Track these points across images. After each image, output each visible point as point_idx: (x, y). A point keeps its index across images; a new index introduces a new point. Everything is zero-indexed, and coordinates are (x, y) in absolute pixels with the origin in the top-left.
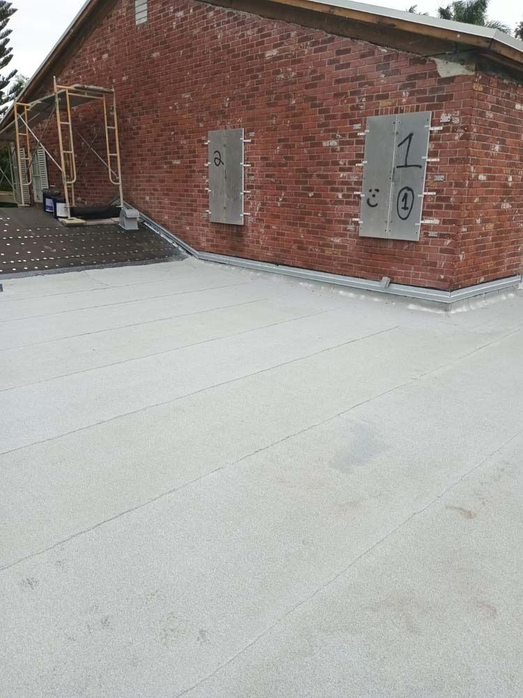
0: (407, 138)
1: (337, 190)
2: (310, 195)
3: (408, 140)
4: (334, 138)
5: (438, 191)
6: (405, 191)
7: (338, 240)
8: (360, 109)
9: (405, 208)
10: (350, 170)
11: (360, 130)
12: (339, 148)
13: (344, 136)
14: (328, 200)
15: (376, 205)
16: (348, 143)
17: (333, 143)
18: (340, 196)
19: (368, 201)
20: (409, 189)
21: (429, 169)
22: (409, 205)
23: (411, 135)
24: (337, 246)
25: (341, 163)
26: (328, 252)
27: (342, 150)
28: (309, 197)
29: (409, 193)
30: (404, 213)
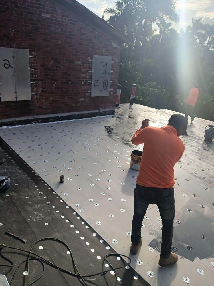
0: (106, 64)
1: (82, 81)
2: (70, 83)
3: (106, 66)
4: (80, 61)
5: (113, 81)
6: (105, 81)
7: (83, 99)
8: (89, 51)
9: (105, 86)
10: (86, 73)
11: (90, 59)
12: (82, 65)
13: (84, 60)
14: (78, 85)
15: (97, 86)
16: (85, 63)
17: (79, 63)
18: (83, 83)
19: (94, 85)
20: (106, 80)
21: (111, 74)
22: (106, 85)
23: (107, 64)
24: (82, 101)
25: (83, 71)
26: (79, 105)
27: (83, 66)
28: (69, 83)
29: (107, 81)
30: (105, 88)
